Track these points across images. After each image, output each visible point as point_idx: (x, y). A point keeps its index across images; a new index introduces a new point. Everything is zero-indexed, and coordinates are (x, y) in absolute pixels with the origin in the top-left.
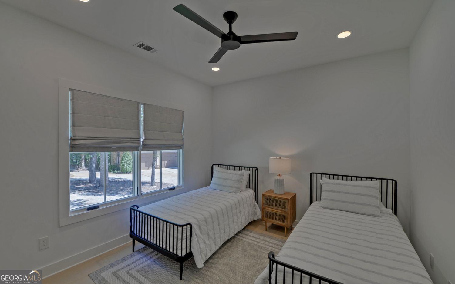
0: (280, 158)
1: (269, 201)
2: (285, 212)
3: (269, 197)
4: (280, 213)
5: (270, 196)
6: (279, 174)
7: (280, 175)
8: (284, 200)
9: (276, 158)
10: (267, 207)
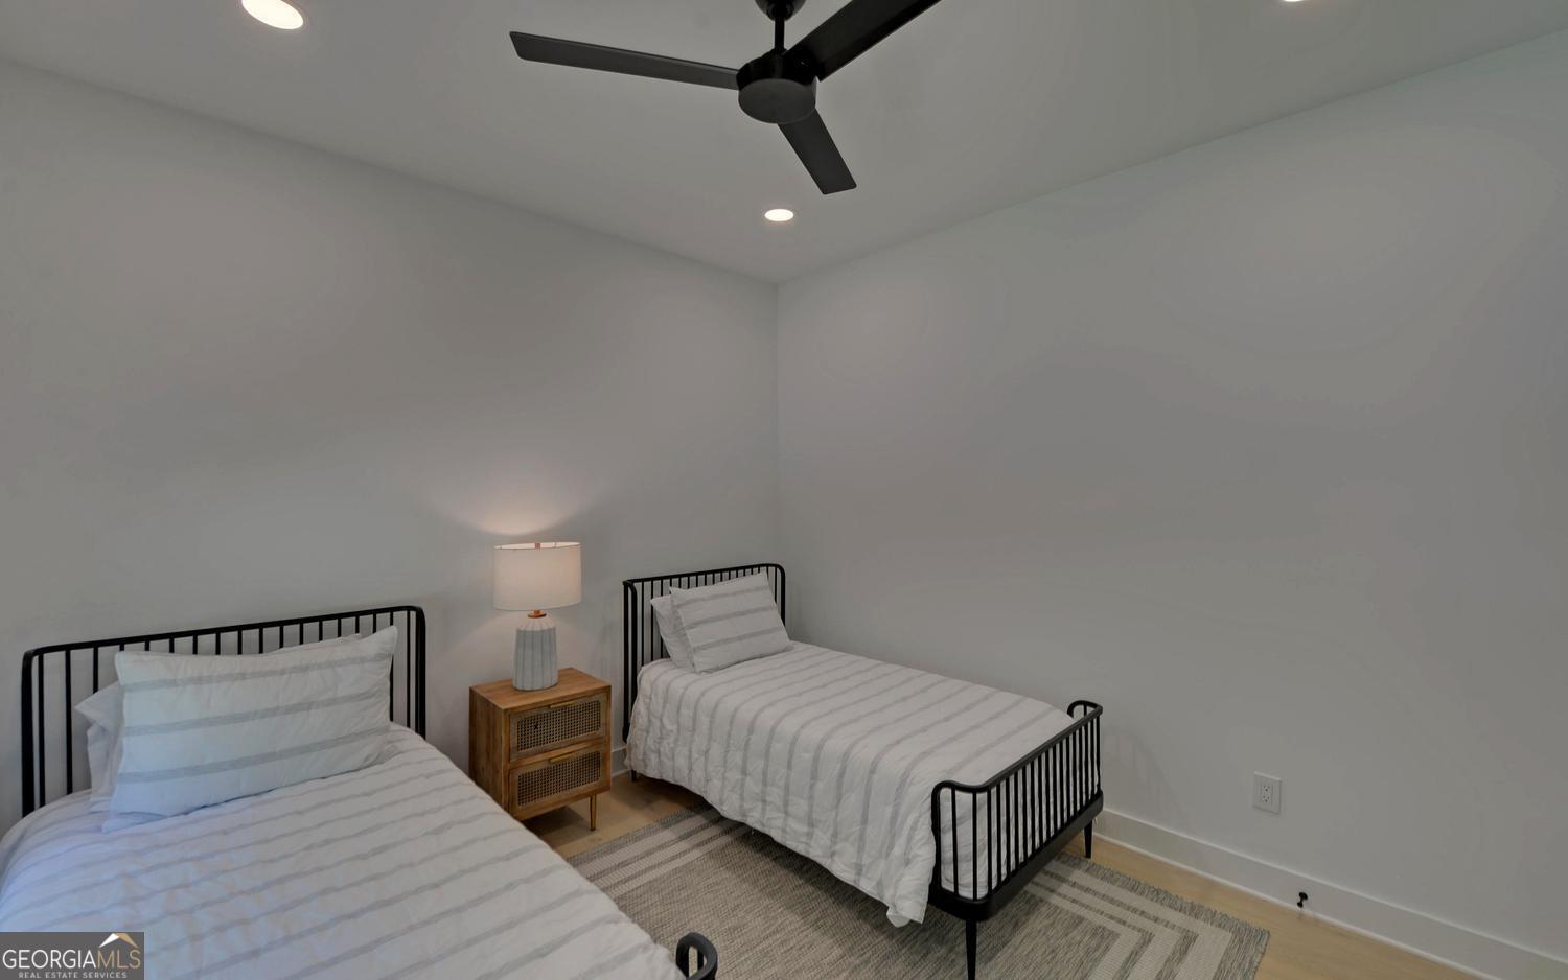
0: (538, 546)
1: (536, 727)
2: (597, 741)
3: (535, 712)
4: (582, 753)
5: (537, 703)
6: (537, 609)
7: (538, 612)
8: (594, 699)
9: (553, 545)
10: (527, 756)
